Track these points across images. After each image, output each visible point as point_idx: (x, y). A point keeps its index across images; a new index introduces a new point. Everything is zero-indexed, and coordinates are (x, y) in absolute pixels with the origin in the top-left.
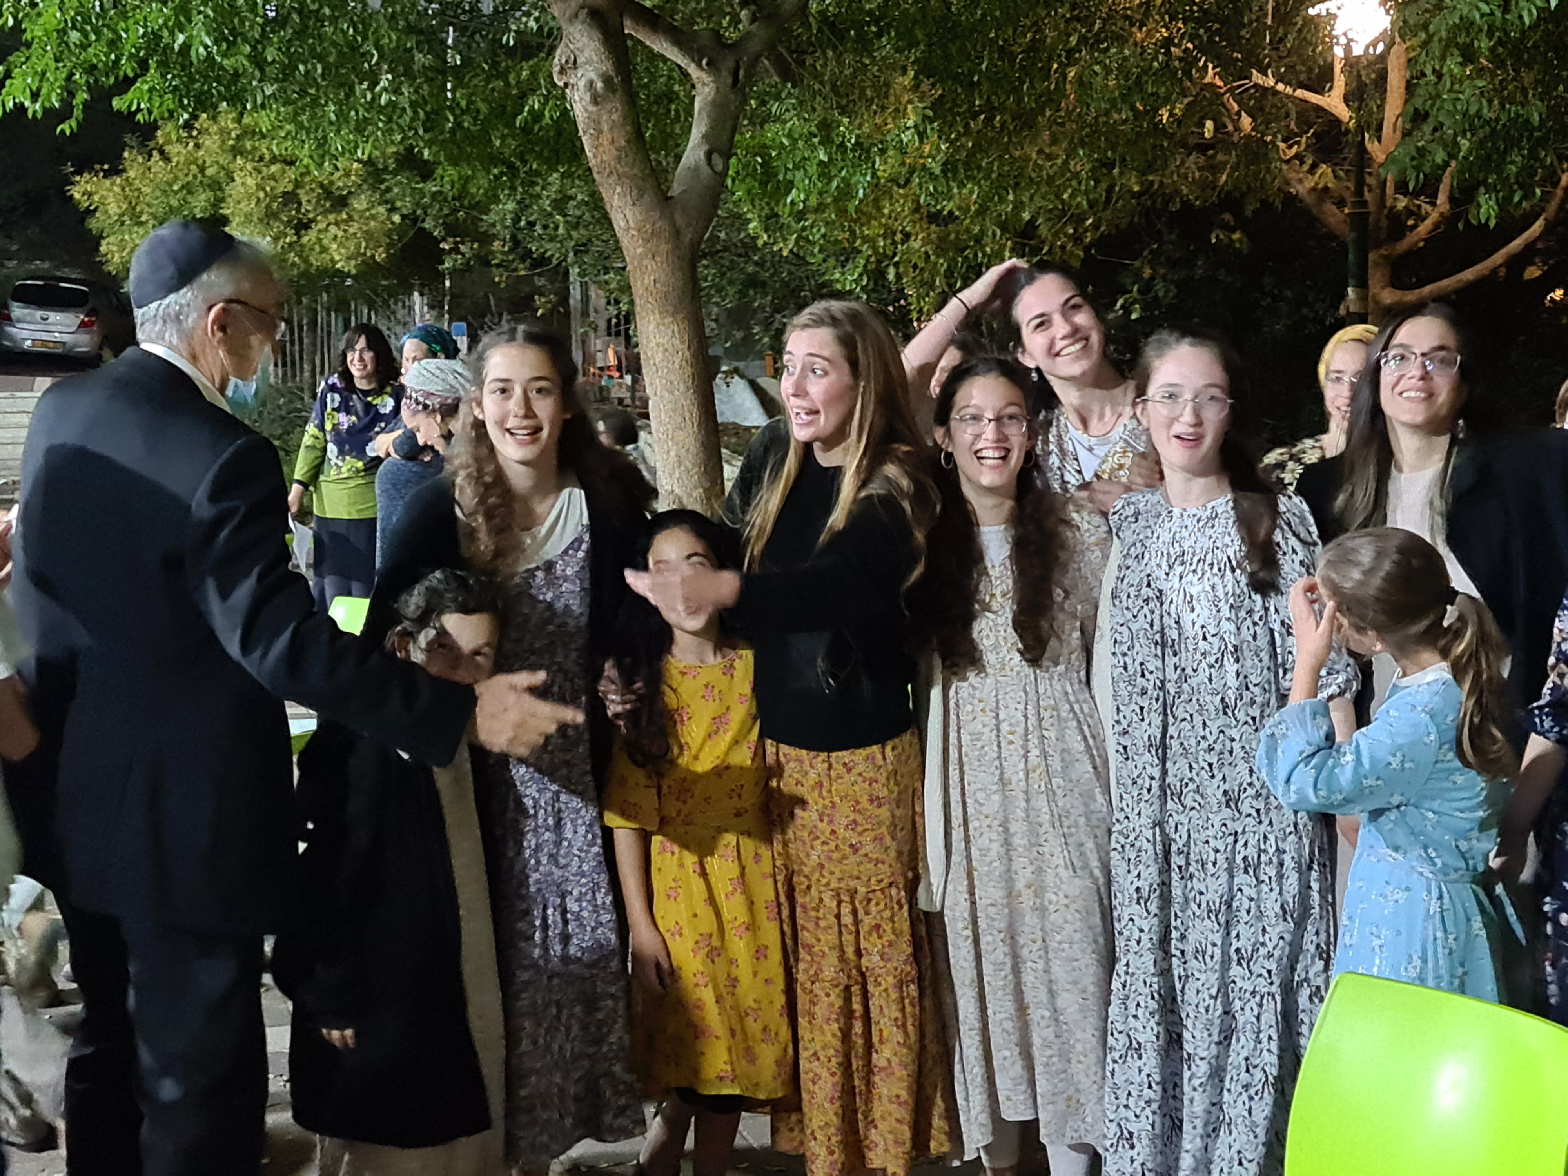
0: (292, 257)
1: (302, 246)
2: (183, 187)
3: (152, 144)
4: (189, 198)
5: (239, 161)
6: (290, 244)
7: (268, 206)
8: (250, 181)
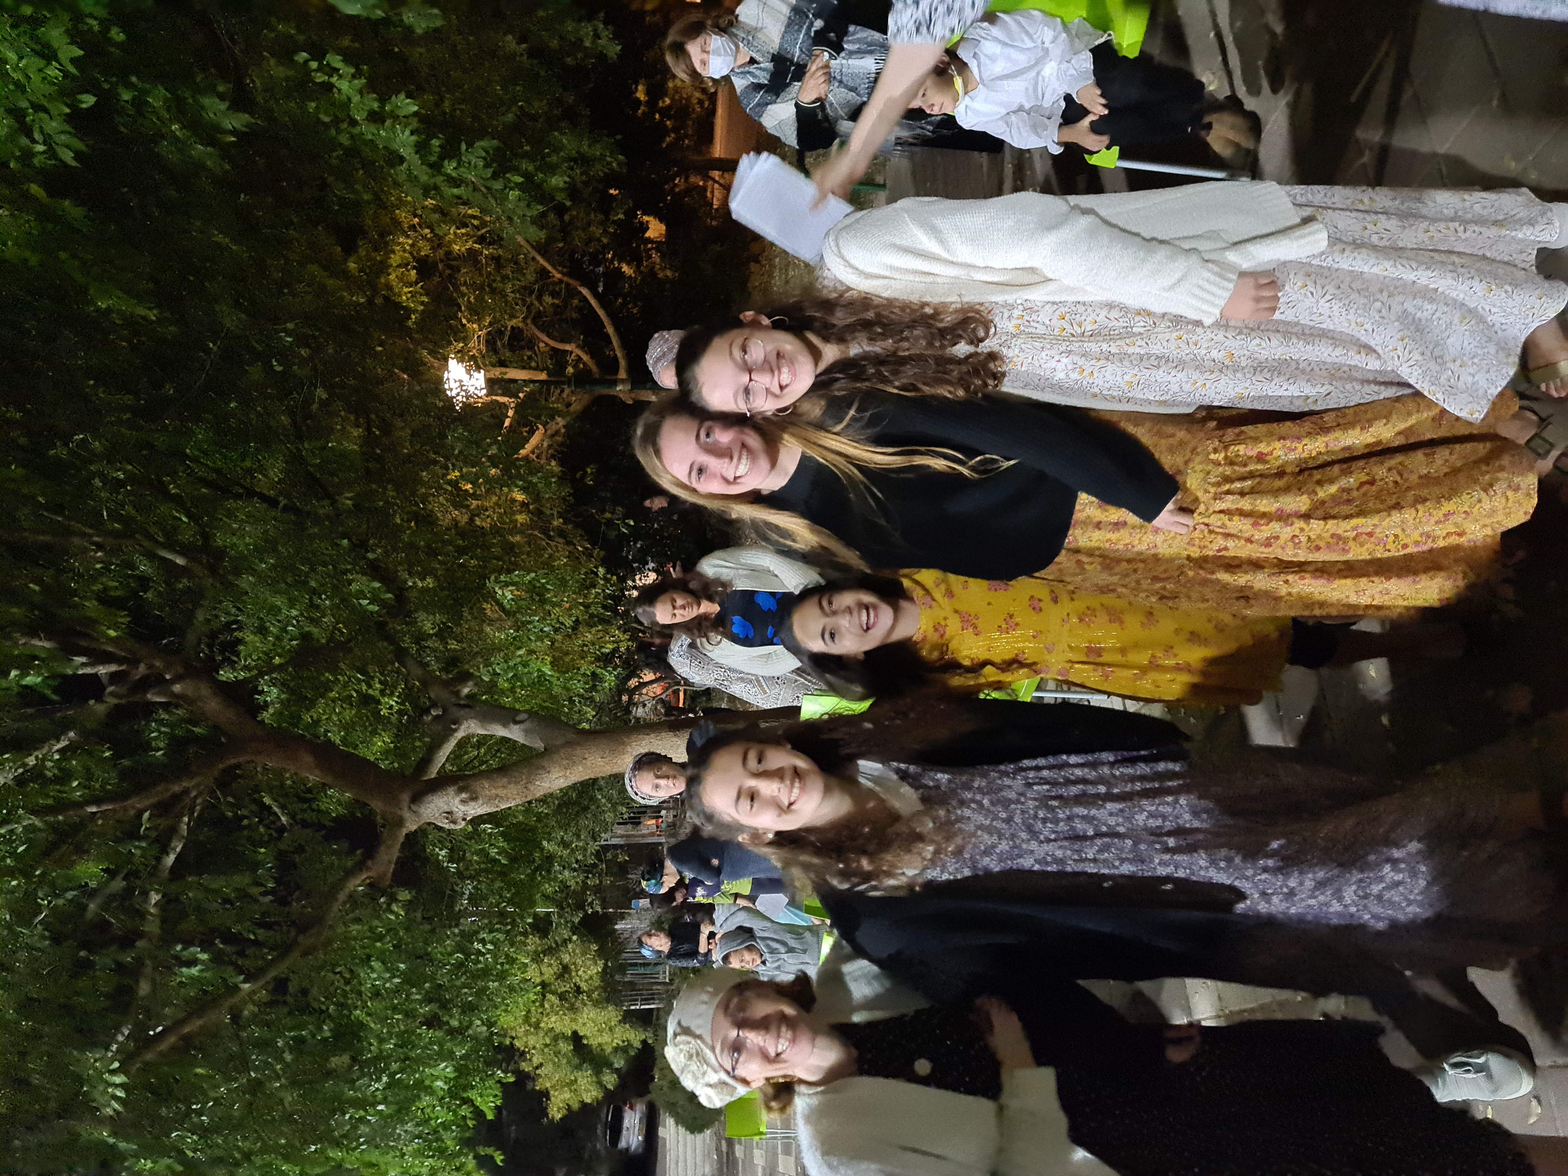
0: (595, 995)
1: (589, 990)
2: (556, 1056)
3: (532, 1074)
4: (562, 1052)
6: (588, 997)
8: (553, 1019)
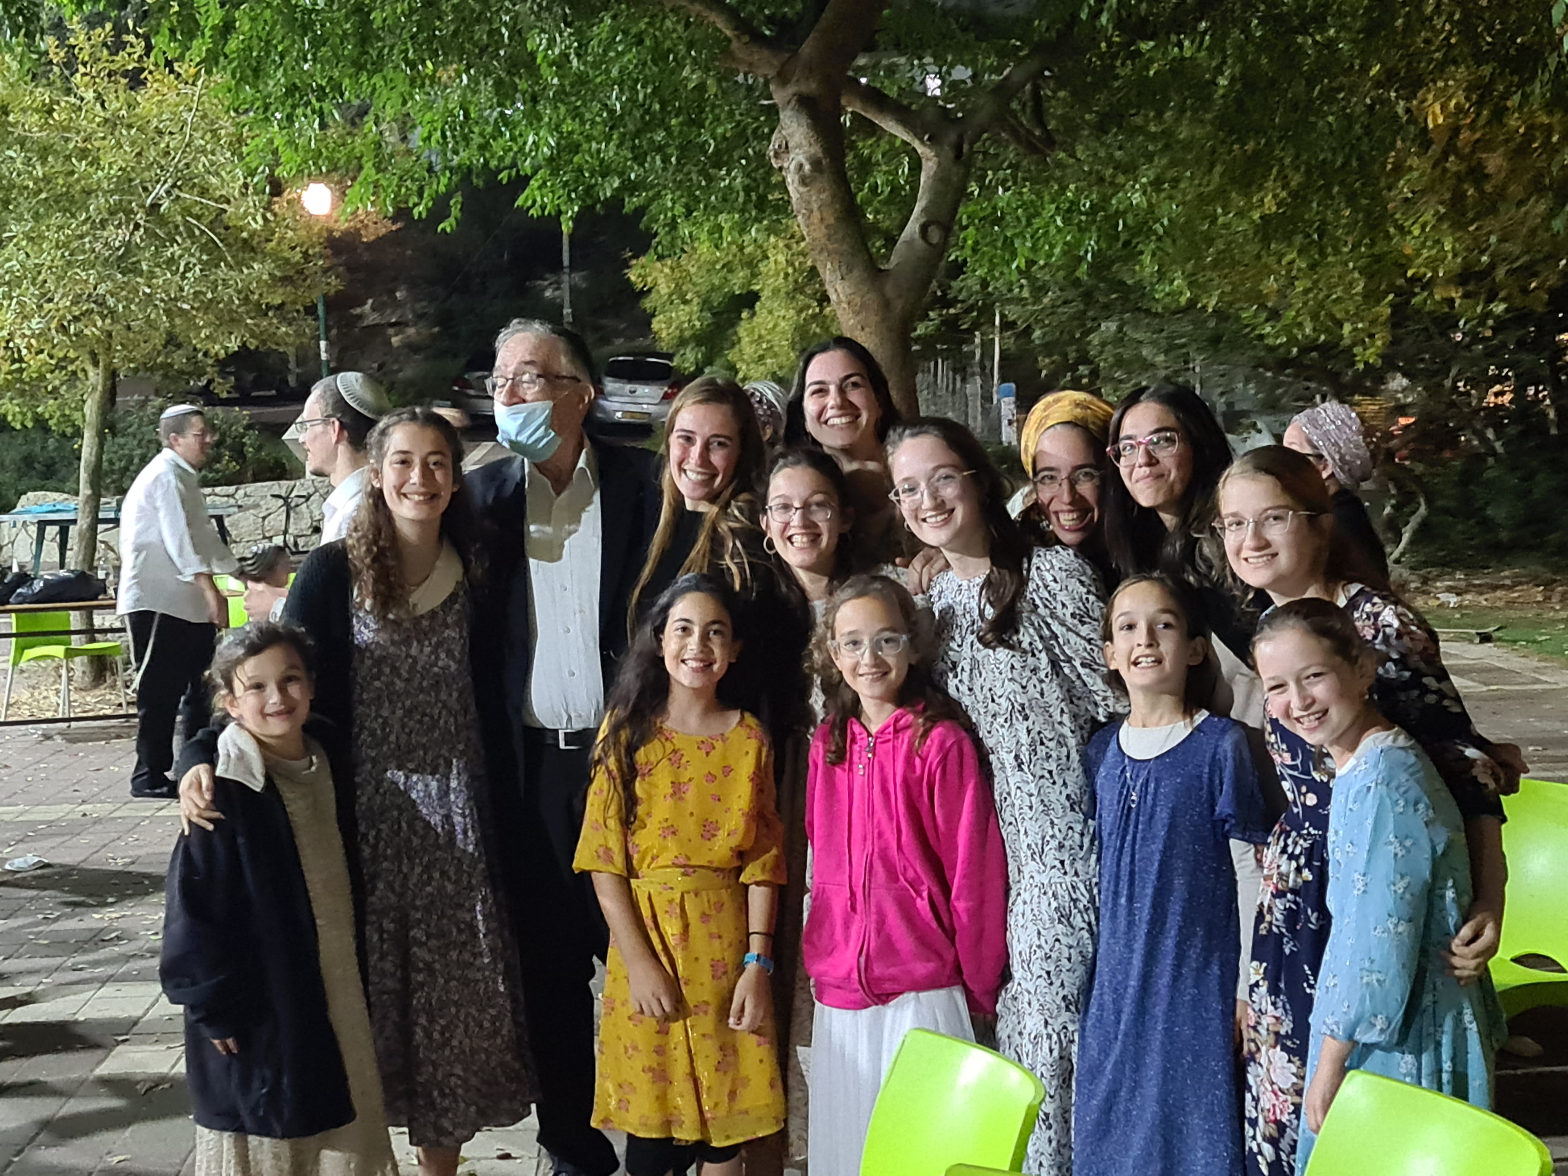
0: (815, 328)
1: (825, 317)
2: (723, 267)
4: (729, 276)
5: (772, 239)
6: (814, 316)
7: (796, 282)
